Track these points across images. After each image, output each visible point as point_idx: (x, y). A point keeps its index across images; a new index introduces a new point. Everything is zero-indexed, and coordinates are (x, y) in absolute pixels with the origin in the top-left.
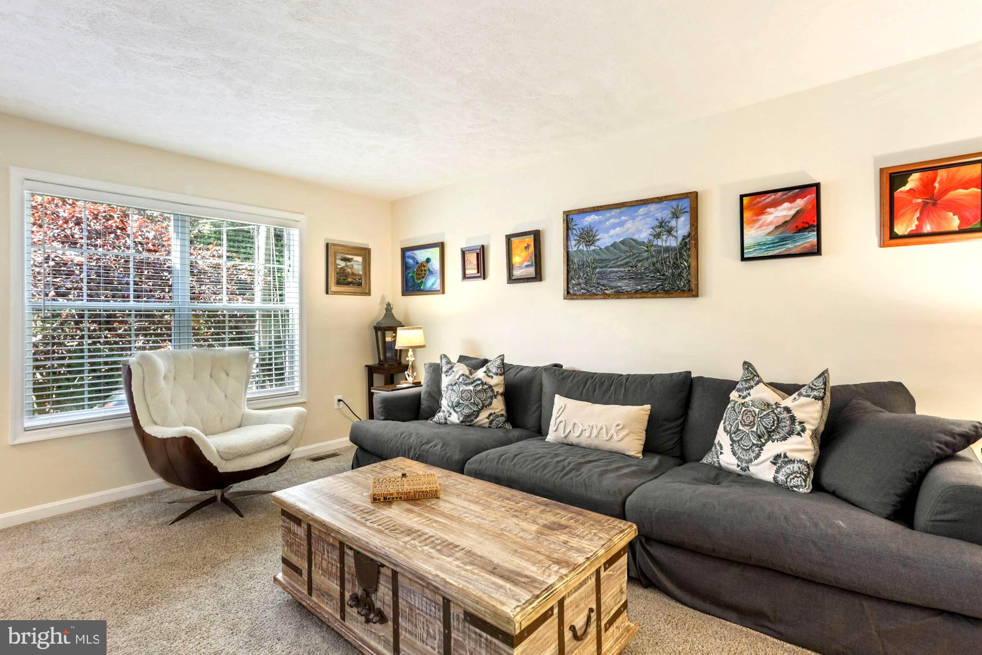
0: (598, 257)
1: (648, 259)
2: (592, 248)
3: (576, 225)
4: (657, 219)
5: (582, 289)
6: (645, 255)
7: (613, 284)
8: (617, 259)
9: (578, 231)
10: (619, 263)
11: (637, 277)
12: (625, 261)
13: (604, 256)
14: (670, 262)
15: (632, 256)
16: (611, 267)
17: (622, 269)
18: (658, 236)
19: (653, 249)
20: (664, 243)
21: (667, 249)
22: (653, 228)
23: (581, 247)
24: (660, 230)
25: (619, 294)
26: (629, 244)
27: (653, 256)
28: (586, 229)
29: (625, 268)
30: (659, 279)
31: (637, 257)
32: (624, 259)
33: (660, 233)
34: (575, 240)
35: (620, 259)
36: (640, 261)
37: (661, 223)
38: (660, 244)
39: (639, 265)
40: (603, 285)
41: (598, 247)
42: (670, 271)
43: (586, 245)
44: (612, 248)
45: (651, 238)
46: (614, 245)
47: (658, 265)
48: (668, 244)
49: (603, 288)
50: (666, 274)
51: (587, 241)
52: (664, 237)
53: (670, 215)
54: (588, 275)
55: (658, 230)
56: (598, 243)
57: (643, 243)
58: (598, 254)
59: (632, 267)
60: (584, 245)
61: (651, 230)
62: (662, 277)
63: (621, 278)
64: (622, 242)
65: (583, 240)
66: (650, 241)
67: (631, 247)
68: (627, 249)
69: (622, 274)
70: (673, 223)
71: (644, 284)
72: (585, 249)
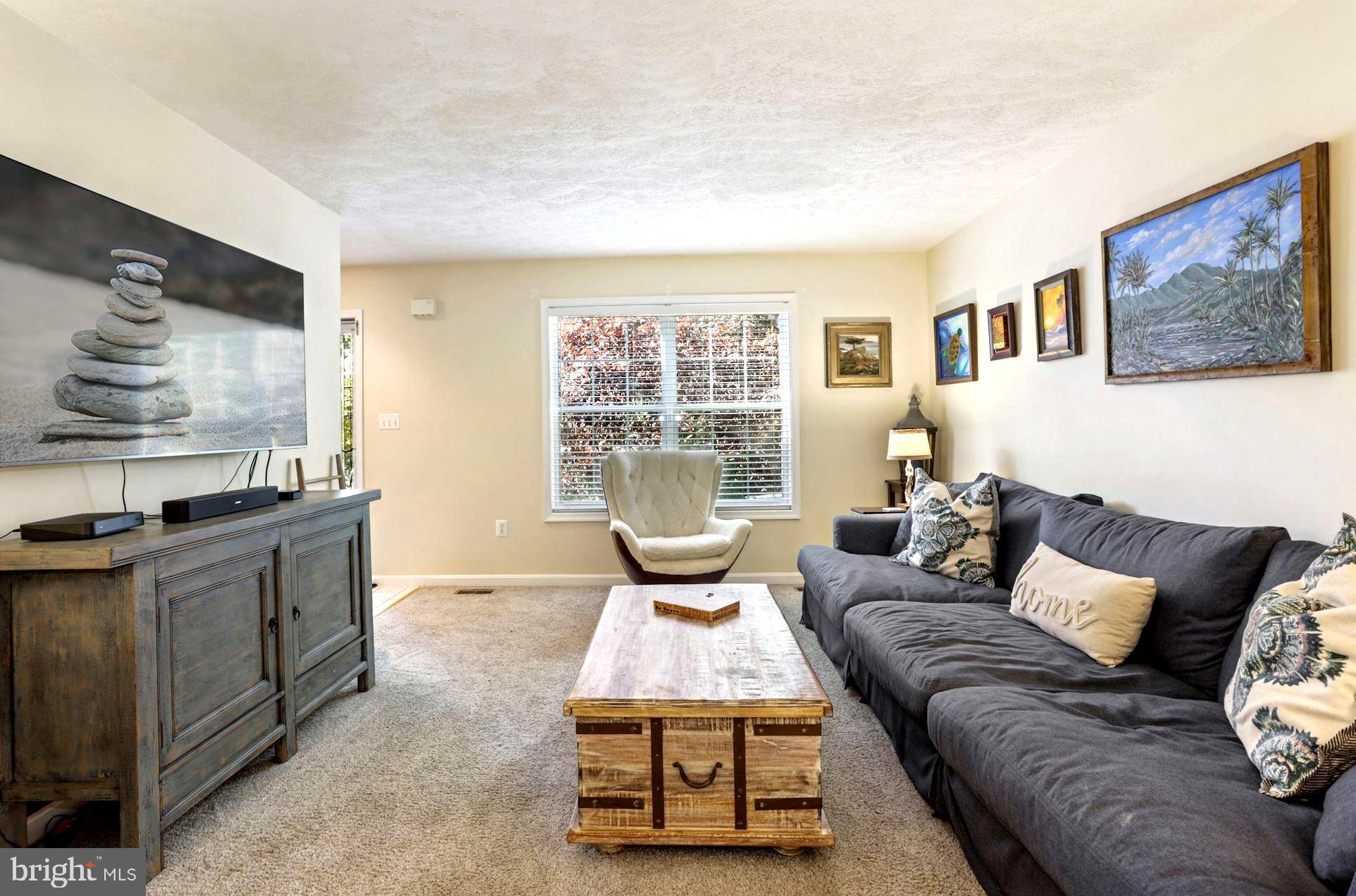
0: (1149, 307)
1: (1226, 300)
2: (1142, 290)
3: (1118, 252)
4: (1242, 219)
5: (1129, 365)
6: (1223, 292)
7: (1173, 354)
8: (1177, 306)
9: (1122, 262)
10: (1181, 313)
11: (1210, 336)
12: (1189, 309)
13: (1158, 303)
14: (1266, 301)
15: (1200, 298)
16: (1170, 323)
17: (1186, 325)
18: (1243, 252)
19: (1235, 279)
20: (1255, 264)
21: (1262, 277)
22: (1234, 238)
23: (1126, 291)
24: (1247, 239)
25: (1183, 373)
26: (1196, 274)
27: (1235, 294)
28: (1132, 257)
29: (1190, 321)
30: (1248, 338)
31: (1211, 297)
32: (1189, 304)
33: (1247, 244)
34: (1119, 279)
35: (1182, 305)
36: (1213, 306)
37: (1249, 225)
38: (1248, 267)
39: (1213, 313)
40: (1159, 357)
41: (1150, 287)
42: (1267, 320)
43: (1133, 286)
44: (1170, 287)
45: (1232, 257)
46: (1173, 281)
47: (1245, 311)
48: (1262, 266)
49: (1159, 362)
50: (1260, 326)
51: (1134, 279)
52: (1255, 253)
53: (1266, 206)
54: (1136, 340)
55: (1243, 240)
56: (1149, 281)
57: (1217, 271)
58: (1151, 301)
59: (1201, 319)
60: (1130, 285)
61: (1232, 242)
62: (1253, 334)
63: (1185, 341)
64: (1185, 273)
65: (1128, 278)
66: (1230, 263)
67: (1199, 280)
68: (1193, 285)
69: (1187, 334)
70: (1272, 221)
71: (1221, 350)
72: (1132, 294)
